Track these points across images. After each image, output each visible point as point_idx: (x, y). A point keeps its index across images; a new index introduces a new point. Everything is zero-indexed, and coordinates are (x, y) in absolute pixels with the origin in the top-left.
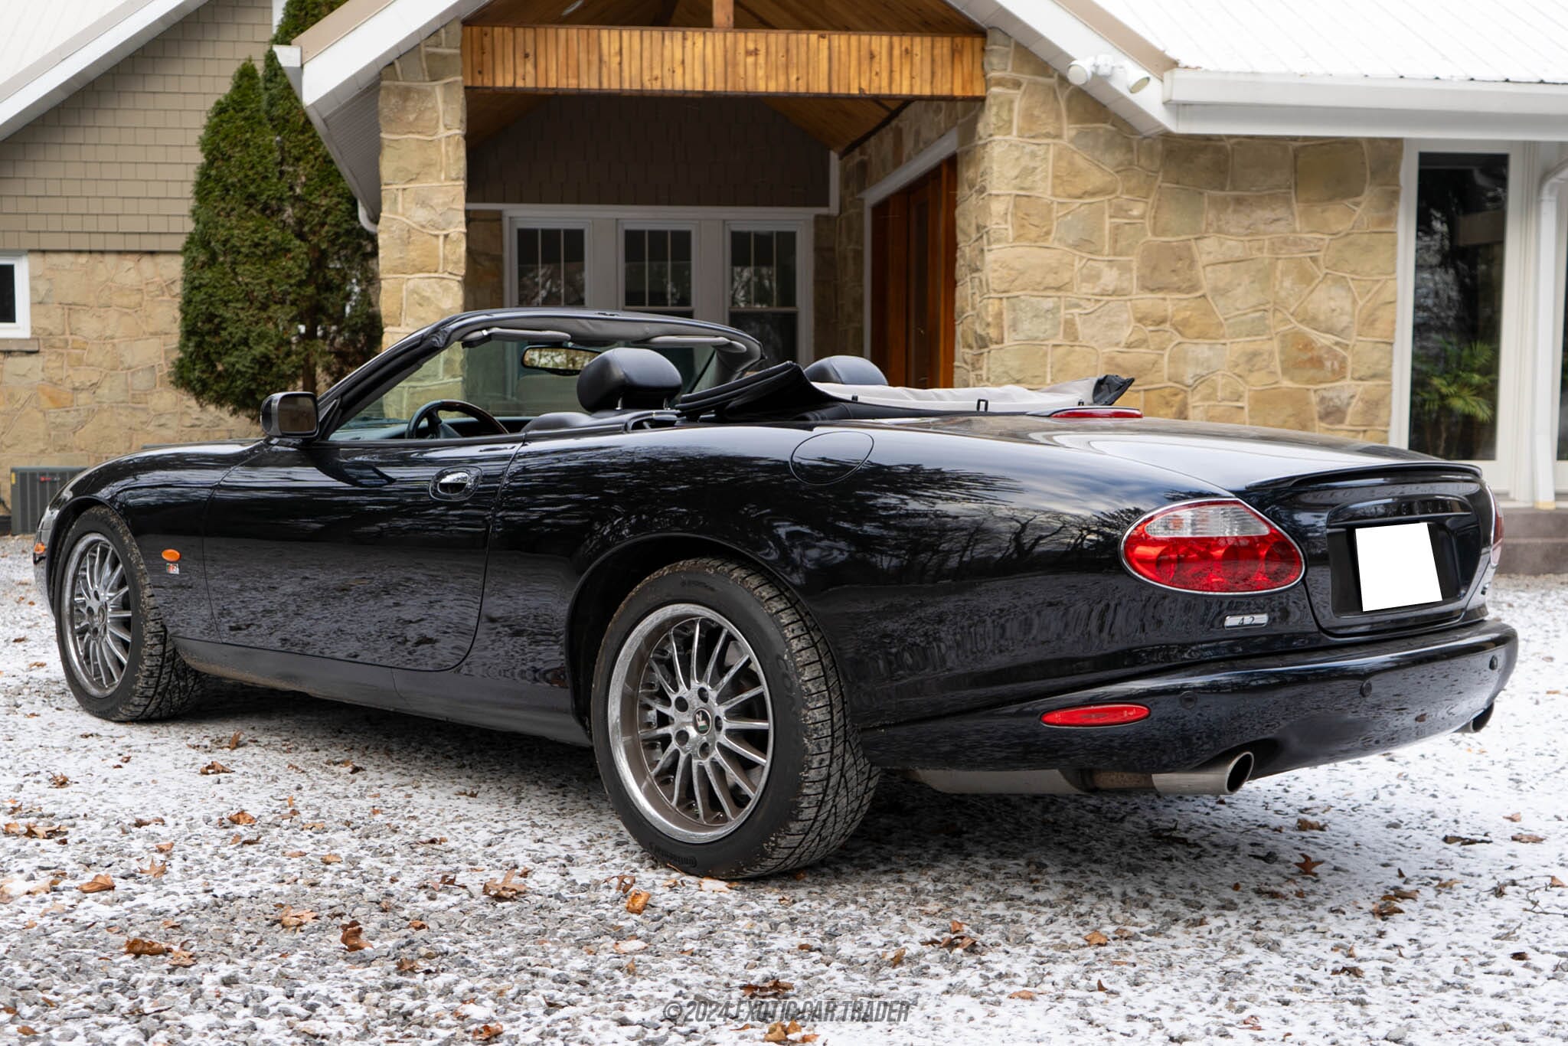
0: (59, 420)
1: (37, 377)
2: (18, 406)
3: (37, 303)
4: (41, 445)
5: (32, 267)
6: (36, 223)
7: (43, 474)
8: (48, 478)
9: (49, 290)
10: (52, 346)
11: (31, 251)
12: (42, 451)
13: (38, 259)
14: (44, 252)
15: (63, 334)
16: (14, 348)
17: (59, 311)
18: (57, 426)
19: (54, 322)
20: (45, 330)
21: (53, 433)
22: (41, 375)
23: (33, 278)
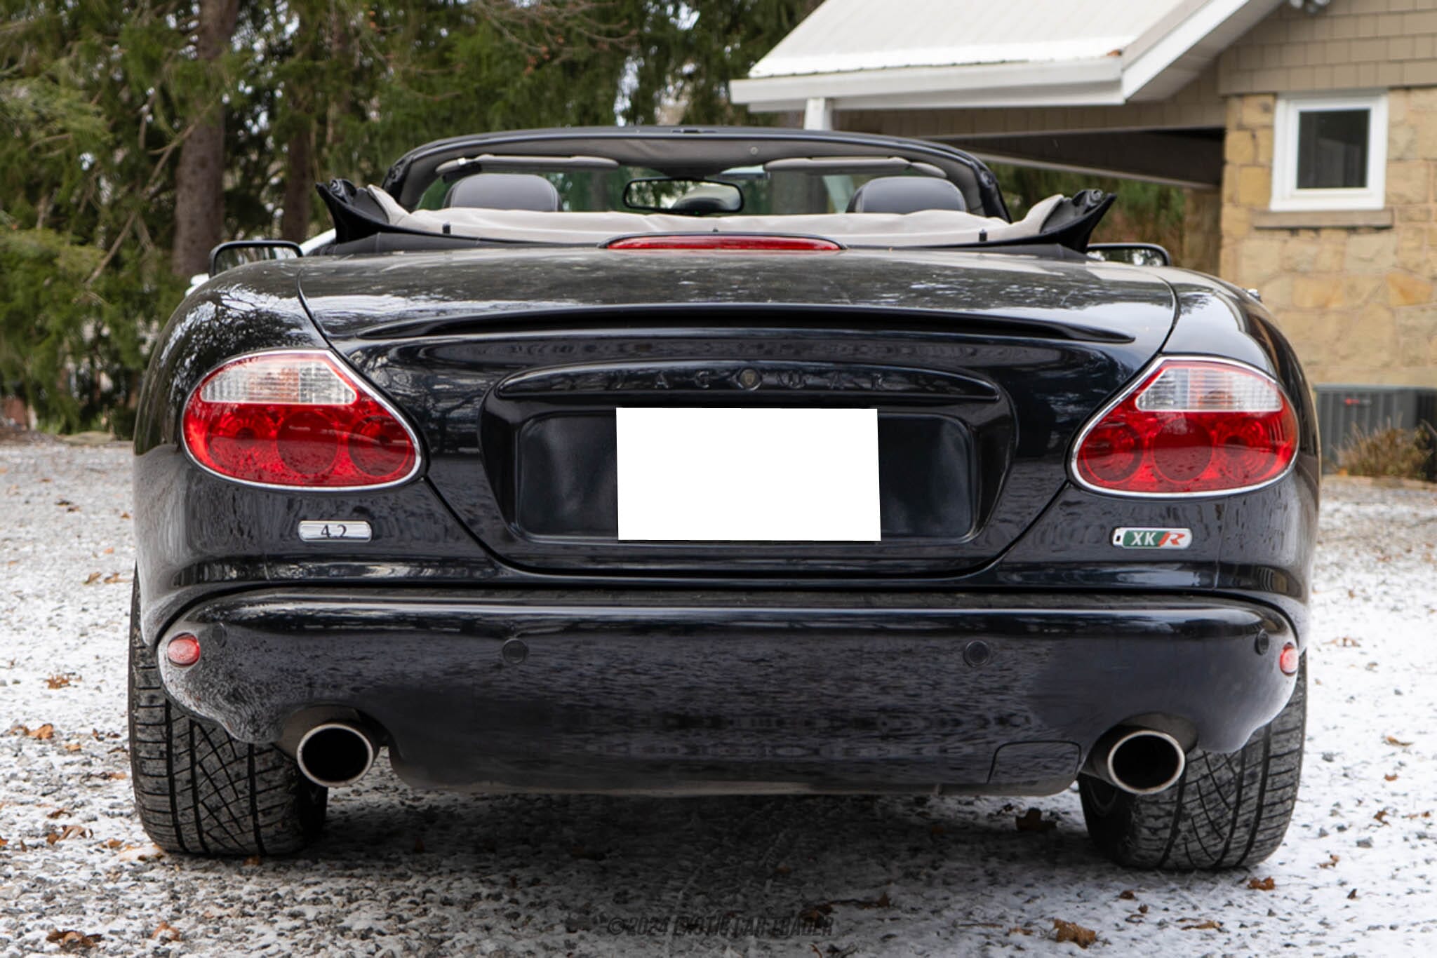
0: (1411, 322)
1: (1387, 262)
2: (1359, 302)
3: (1395, 160)
4: (1385, 356)
5: (1391, 111)
6: (1399, 50)
7: (1349, 394)
8: (1356, 400)
9: (1412, 142)
10: (1410, 220)
11: (1393, 89)
12: (1386, 365)
13: (1399, 99)
14: (1408, 89)
15: (1426, 201)
16: (1360, 222)
17: (1423, 171)
18: (1408, 330)
19: (1413, 188)
20: (1401, 196)
21: (1403, 340)
22: (1393, 259)
23: (1392, 126)
